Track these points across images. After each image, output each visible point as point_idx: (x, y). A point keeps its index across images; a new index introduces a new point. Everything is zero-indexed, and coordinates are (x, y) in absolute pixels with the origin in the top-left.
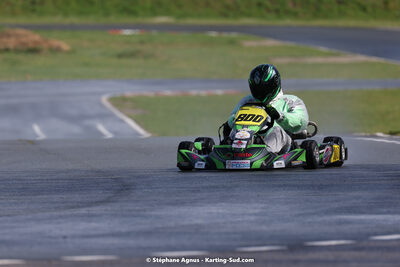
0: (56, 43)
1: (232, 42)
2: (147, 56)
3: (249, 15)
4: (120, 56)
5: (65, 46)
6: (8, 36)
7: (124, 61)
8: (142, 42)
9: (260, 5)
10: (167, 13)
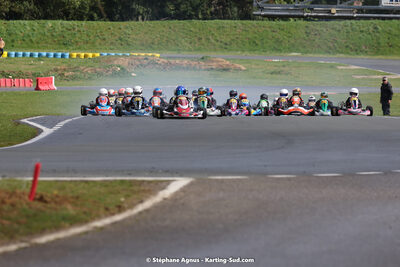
0: (238, 65)
1: (332, 67)
2: (287, 74)
3: (342, 53)
4: (272, 73)
5: (243, 68)
6: (213, 61)
7: (274, 76)
8: (284, 66)
9: (347, 47)
10: (297, 51)
